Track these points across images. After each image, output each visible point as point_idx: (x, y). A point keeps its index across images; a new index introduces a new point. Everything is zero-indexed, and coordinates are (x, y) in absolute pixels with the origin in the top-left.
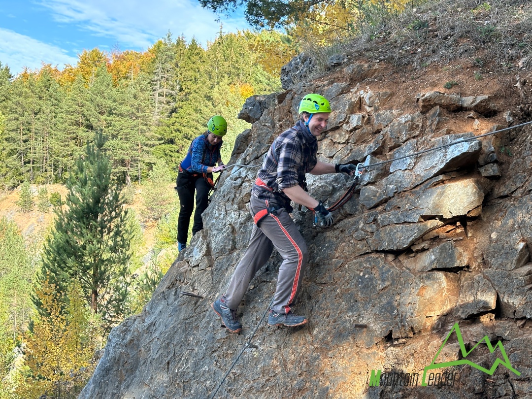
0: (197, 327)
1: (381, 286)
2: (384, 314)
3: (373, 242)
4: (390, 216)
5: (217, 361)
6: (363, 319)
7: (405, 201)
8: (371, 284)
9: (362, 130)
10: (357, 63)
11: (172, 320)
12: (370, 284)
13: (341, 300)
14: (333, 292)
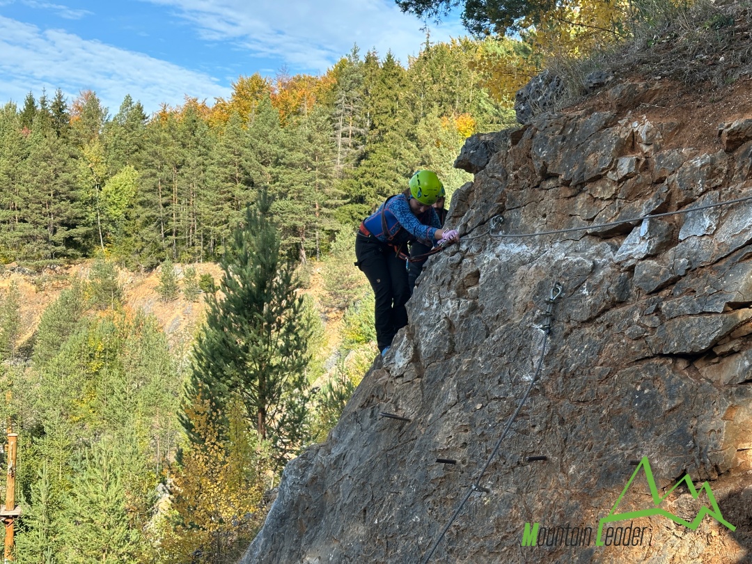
0: (403, 462)
1: (668, 405)
2: (674, 446)
3: (656, 342)
4: (680, 304)
5: (432, 509)
6: (642, 452)
7: (702, 282)
8: (653, 403)
9: (637, 179)
10: (628, 82)
11: (368, 451)
12: (651, 402)
13: (609, 426)
14: (596, 414)
